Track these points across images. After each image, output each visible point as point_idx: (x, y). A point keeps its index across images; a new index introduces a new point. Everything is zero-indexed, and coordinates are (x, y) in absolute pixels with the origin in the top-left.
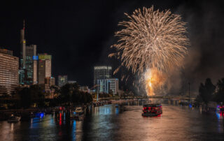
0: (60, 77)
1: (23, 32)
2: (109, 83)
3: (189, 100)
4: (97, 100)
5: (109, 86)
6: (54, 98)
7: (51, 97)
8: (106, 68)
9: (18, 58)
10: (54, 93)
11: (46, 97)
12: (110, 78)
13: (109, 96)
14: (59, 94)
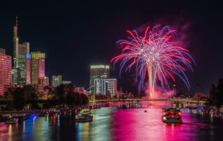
0: (53, 77)
1: (16, 29)
2: (107, 83)
3: (198, 103)
4: (93, 102)
5: (107, 86)
6: (48, 100)
7: (45, 98)
8: (103, 67)
9: (10, 57)
10: (48, 94)
11: (40, 99)
12: (107, 78)
13: (106, 98)
14: (53, 95)
